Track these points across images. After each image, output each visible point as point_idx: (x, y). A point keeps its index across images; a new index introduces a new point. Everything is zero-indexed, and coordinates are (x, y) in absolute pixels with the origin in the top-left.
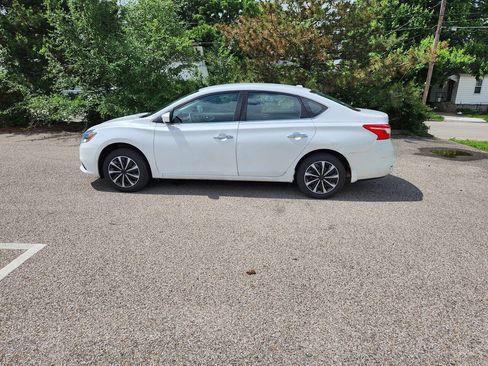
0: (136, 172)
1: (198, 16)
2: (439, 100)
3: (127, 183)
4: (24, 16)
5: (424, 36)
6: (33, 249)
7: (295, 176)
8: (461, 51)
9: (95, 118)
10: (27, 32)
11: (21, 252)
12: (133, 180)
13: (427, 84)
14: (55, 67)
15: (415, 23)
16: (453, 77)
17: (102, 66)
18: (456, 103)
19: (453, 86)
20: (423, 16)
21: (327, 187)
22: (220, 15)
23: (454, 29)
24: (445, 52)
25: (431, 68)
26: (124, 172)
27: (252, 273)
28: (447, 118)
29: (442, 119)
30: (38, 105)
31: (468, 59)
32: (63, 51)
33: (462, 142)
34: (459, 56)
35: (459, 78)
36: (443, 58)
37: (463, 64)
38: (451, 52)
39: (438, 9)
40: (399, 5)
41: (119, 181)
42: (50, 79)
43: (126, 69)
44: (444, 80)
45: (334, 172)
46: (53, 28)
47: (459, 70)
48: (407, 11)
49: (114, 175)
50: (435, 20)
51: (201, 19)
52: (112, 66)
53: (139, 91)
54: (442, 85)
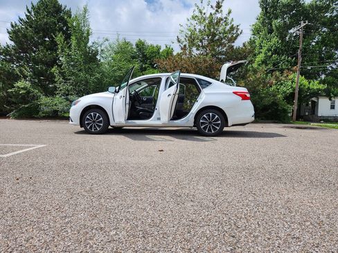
0: (101, 122)
3: (95, 129)
4: (45, 56)
7: (195, 123)
8: (316, 82)
12: (99, 126)
13: (296, 101)
14: (59, 79)
16: (314, 99)
18: (319, 115)
19: (315, 105)
20: (287, 61)
21: (215, 129)
23: (309, 68)
24: (305, 82)
25: (297, 91)
26: (94, 122)
27: (162, 151)
31: (321, 86)
32: (65, 72)
34: (315, 85)
35: (318, 99)
36: (305, 86)
37: (319, 90)
38: (309, 83)
39: (297, 58)
40: (272, 55)
41: (91, 127)
44: (308, 100)
45: (217, 120)
47: (317, 94)
48: (277, 59)
49: (88, 124)
50: (296, 63)
54: (307, 105)
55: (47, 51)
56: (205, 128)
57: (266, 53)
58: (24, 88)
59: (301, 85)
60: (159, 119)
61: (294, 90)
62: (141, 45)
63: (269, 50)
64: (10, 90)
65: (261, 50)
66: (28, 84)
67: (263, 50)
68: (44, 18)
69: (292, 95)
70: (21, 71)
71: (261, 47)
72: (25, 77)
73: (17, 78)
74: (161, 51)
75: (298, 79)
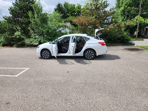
0: (48, 55)
1: (69, 14)
2: (143, 34)
3: (46, 57)
4: (25, 20)
5: (136, 16)
6: (27, 69)
7: (84, 55)
9: (40, 43)
10: (25, 24)
11: (25, 69)
12: (48, 56)
13: (137, 29)
14: (32, 31)
15: (132, 12)
16: (147, 27)
17: (42, 31)
19: (147, 30)
20: (135, 10)
21: (91, 57)
22: (75, 14)
23: (145, 13)
24: (143, 20)
25: (138, 25)
26: (46, 55)
27: (68, 72)
28: (145, 40)
29: (143, 40)
30: (27, 41)
32: (33, 28)
34: (147, 21)
38: (145, 20)
40: (127, 7)
41: (45, 57)
42: (30, 35)
43: (48, 31)
44: (144, 28)
45: (92, 53)
46: (31, 23)
48: (130, 9)
49: (44, 56)
50: (139, 10)
51: (70, 15)
52: (44, 30)
53: (51, 36)
54: (144, 30)
55: (25, 18)
56: (88, 57)
57: (124, 6)
58: (19, 35)
59: (141, 22)
60: (70, 53)
62: (66, 5)
63: (126, 5)
64: (13, 37)
65: (123, 5)
66: (19, 33)
68: (22, 3)
69: (136, 26)
70: (16, 28)
71: (122, 3)
72: (18, 30)
73: (15, 31)
74: (75, 7)
75: (139, 19)
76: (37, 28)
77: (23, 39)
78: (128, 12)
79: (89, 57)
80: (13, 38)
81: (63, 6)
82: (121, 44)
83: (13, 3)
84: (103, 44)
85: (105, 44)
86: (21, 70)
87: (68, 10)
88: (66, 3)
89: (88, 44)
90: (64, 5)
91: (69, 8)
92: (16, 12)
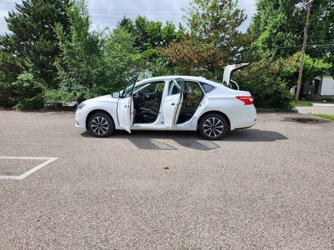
0: (106, 126)
1: (148, 44)
2: (310, 93)
3: (101, 132)
4: (45, 46)
5: (295, 51)
6: (52, 159)
7: (198, 127)
8: (321, 61)
9: (81, 100)
10: (46, 54)
11: (46, 160)
12: (105, 130)
13: (299, 82)
14: (61, 73)
15: (288, 44)
16: (318, 78)
17: (89, 72)
19: (318, 83)
20: (293, 39)
21: (217, 133)
22: (161, 43)
23: (315, 46)
24: (310, 61)
25: (301, 71)
26: (100, 126)
27: (167, 168)
28: (315, 104)
29: (311, 105)
30: (49, 95)
31: (326, 65)
32: (67, 64)
33: (315, 115)
34: (320, 64)
35: (322, 78)
36: (309, 65)
37: (323, 69)
38: (314, 61)
39: (302, 35)
40: (277, 33)
41: (97, 131)
42: (58, 80)
43: (102, 74)
44: (312, 79)
45: (220, 124)
46: (62, 52)
47: (321, 73)
48: (282, 37)
49: (94, 128)
50: (301, 41)
51: (149, 45)
52: (94, 71)
54: (311, 84)
55: (47, 41)
56: (208, 132)
57: (271, 31)
58: (28, 81)
59: (306, 64)
60: (163, 123)
61: (298, 69)
62: (141, 23)
63: (274, 27)
64: (14, 83)
65: (266, 27)
66: (30, 76)
67: (268, 28)
68: (41, 5)
69: (296, 74)
70: (23, 64)
71: (266, 24)
72: (27, 69)
73: (19, 71)
74: (162, 28)
75: (303, 58)
76: (74, 65)
77: (39, 90)
78: (279, 43)
79: (212, 134)
80: (13, 88)
81: (134, 24)
82: (273, 109)
83: (18, 6)
84: (247, 102)
85: (251, 100)
86: (35, 163)
87: (145, 34)
88: (140, 18)
89: (209, 99)
90: (137, 22)
91: (148, 29)
92: (24, 25)
